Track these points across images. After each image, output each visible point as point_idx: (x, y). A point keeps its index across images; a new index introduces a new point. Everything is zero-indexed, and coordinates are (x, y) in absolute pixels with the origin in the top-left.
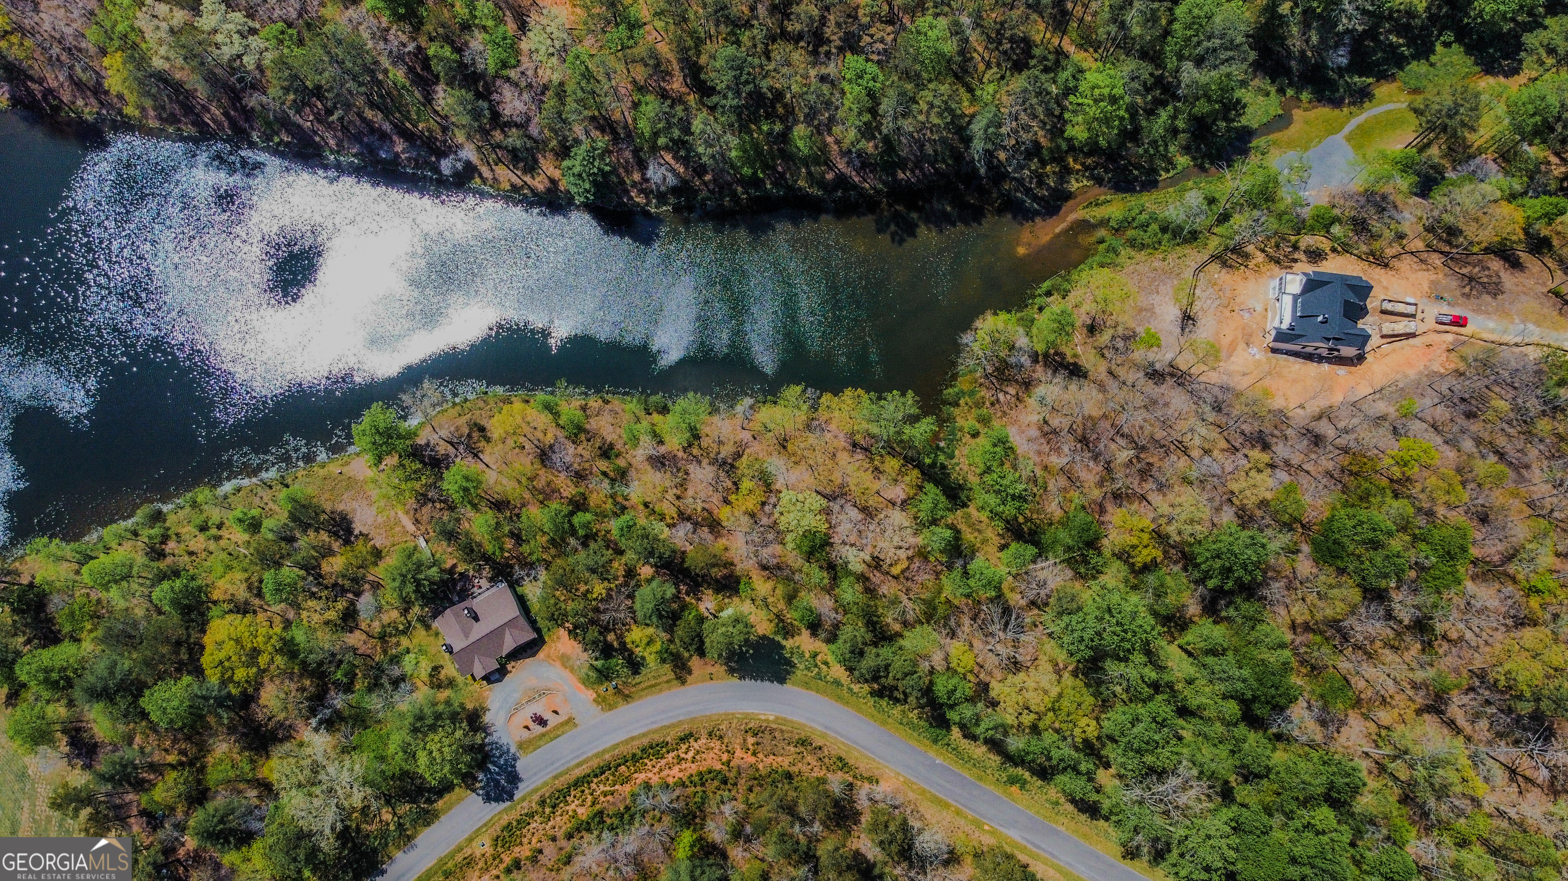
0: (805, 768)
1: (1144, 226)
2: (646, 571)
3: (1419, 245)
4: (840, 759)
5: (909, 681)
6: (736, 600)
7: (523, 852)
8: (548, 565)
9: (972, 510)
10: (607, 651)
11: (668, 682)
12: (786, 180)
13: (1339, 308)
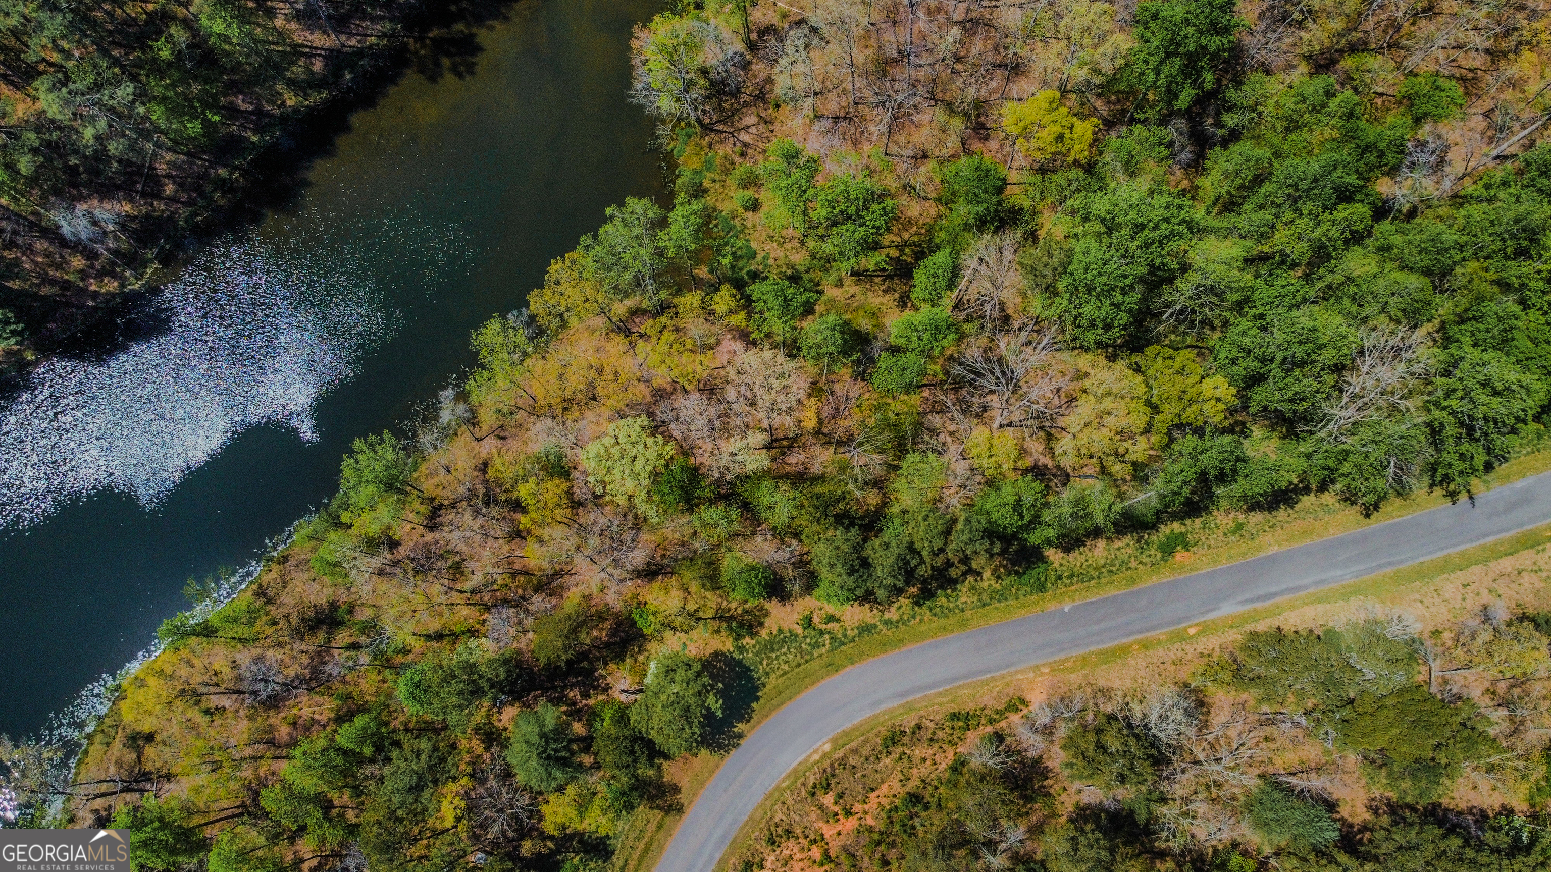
0: (924, 770)
2: (509, 716)
4: (955, 716)
6: (652, 647)
11: (660, 827)
12: (269, 115)
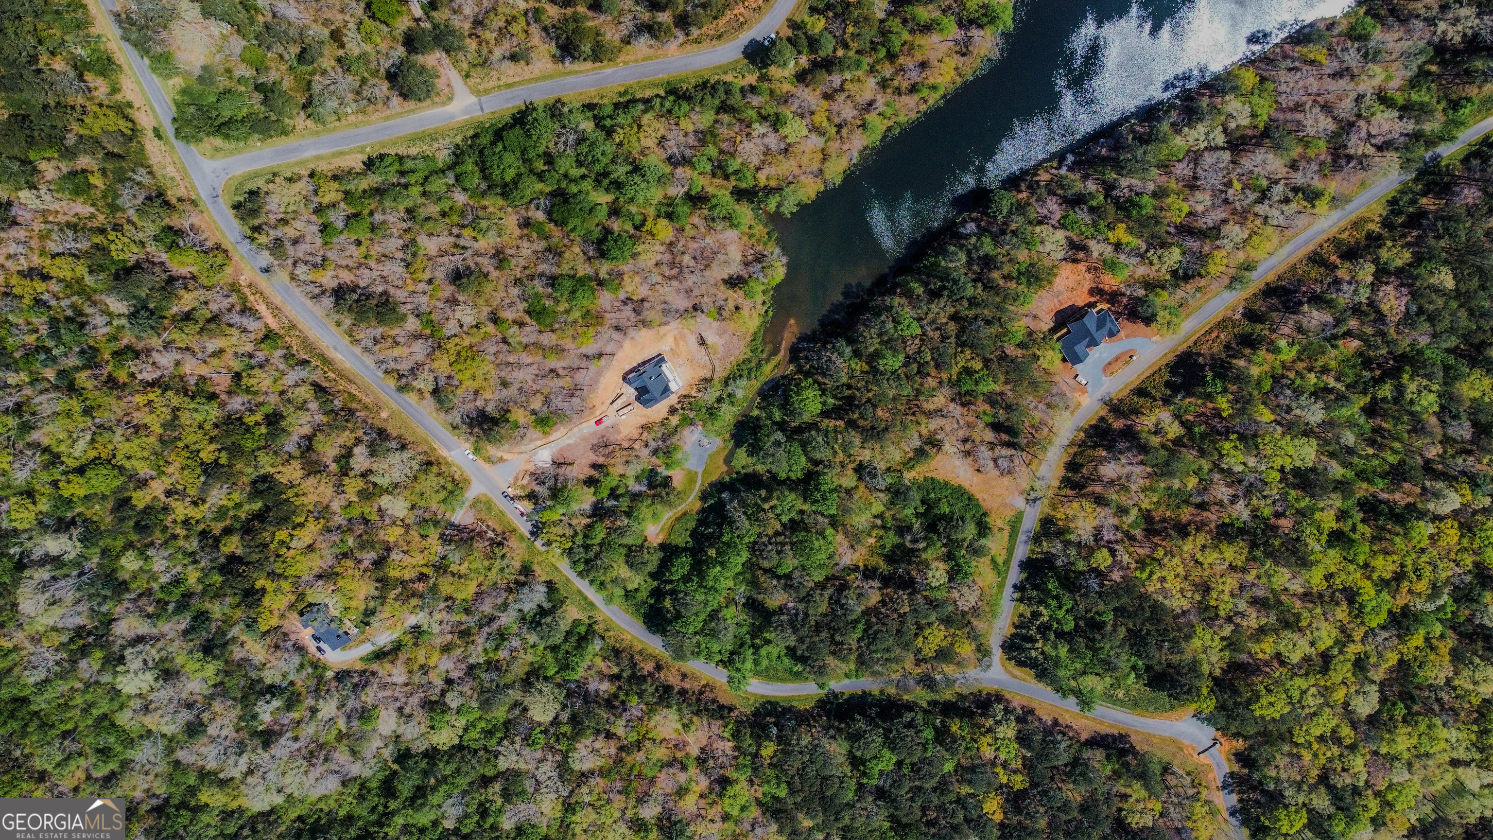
0: (711, 27)
1: (750, 371)
2: (840, 53)
3: (636, 446)
4: (700, 43)
5: (699, 97)
6: (793, 73)
8: (882, 21)
9: (727, 193)
10: (829, 7)
11: (794, 15)
13: (650, 387)
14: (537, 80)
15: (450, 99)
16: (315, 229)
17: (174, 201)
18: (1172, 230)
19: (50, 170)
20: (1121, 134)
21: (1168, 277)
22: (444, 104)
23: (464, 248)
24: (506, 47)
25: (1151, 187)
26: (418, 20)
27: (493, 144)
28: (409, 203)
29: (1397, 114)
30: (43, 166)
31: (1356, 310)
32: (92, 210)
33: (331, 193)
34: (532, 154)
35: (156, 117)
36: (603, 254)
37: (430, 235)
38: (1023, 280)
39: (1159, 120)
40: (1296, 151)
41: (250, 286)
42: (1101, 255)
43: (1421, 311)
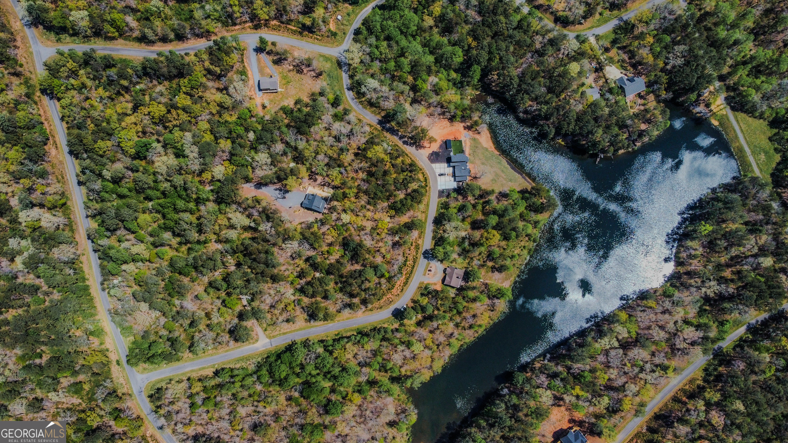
0: (377, 304)
2: (436, 312)
4: (372, 311)
5: (372, 335)
6: (415, 322)
7: (412, 248)
8: (453, 298)
9: (387, 379)
10: (429, 293)
11: (414, 297)
14: (297, 330)
15: (257, 341)
16: (187, 406)
17: (120, 395)
18: (602, 388)
19: (65, 382)
20: (570, 344)
21: (605, 411)
22: (254, 343)
23: (259, 412)
24: (285, 316)
25: (588, 367)
26: (244, 306)
27: (276, 360)
28: (234, 391)
29: (694, 329)
30: (62, 380)
31: (701, 425)
32: (80, 401)
33: (198, 387)
34: (294, 364)
35: (119, 355)
36: (327, 412)
37: (243, 406)
38: (534, 416)
39: (586, 336)
40: (653, 348)
41: (151, 436)
42: (570, 401)
43: (733, 424)
